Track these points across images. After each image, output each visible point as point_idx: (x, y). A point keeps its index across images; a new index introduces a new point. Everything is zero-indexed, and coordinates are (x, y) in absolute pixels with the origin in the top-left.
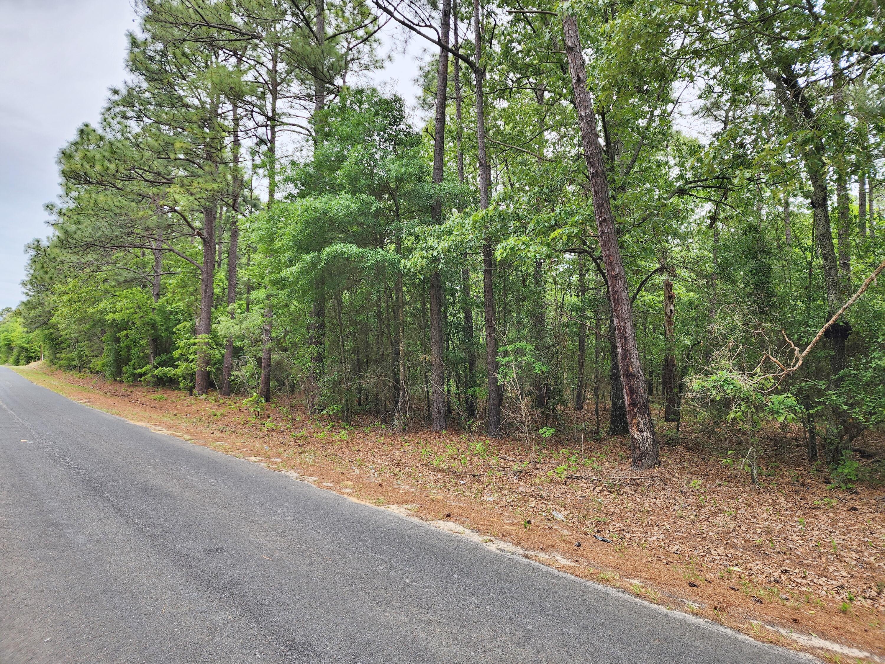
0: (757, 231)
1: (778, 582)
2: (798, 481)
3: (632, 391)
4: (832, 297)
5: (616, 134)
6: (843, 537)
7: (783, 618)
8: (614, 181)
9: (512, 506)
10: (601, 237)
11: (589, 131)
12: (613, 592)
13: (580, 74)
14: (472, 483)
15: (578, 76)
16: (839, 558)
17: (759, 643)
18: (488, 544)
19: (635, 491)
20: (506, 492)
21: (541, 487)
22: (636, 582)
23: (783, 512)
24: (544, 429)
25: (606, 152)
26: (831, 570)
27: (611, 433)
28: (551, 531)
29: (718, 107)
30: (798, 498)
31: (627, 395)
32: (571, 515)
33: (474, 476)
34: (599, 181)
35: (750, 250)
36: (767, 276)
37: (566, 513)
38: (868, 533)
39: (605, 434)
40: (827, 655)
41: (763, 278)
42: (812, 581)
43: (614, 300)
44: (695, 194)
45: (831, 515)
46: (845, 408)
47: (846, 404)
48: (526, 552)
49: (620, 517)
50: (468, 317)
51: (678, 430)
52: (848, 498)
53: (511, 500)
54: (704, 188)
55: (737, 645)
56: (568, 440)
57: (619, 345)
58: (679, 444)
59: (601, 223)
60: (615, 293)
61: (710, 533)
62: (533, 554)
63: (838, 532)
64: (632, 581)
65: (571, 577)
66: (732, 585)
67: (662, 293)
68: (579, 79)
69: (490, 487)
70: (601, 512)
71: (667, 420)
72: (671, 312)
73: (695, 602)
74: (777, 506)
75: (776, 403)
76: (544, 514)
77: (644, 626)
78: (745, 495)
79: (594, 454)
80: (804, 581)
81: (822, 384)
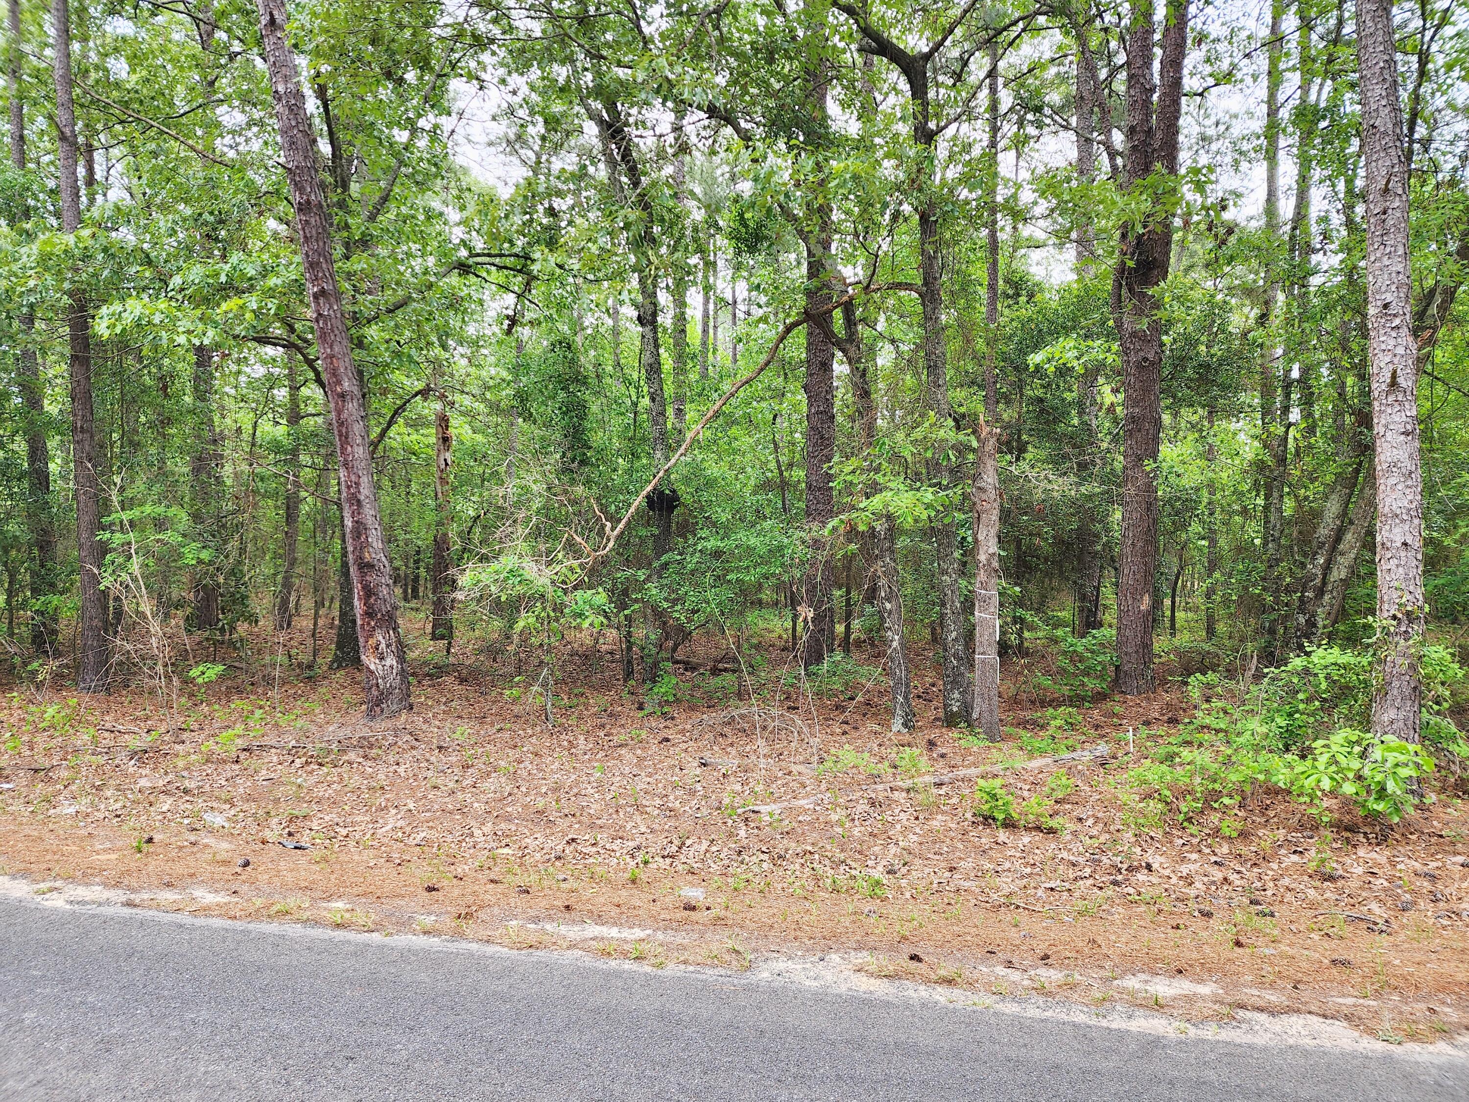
0: (569, 348)
1: (558, 858)
2: (605, 711)
3: (369, 592)
4: (659, 454)
5: (350, 144)
6: (648, 779)
7: (553, 907)
8: (347, 227)
9: (118, 816)
10: (317, 321)
11: (294, 123)
12: (295, 930)
13: (275, 13)
14: (31, 784)
15: (271, 14)
16: (639, 808)
17: (515, 952)
18: (47, 896)
19: (365, 757)
20: (109, 794)
21: (185, 773)
22: (340, 905)
23: (580, 757)
24: (201, 668)
25: (333, 171)
26: (628, 827)
27: (335, 665)
28: (195, 849)
29: (525, 144)
30: (602, 734)
31: (360, 599)
32: (242, 814)
33: (36, 771)
34: (313, 220)
35: (559, 376)
36: (582, 417)
37: (232, 812)
38: (677, 770)
39: (325, 668)
40: (601, 946)
41: (575, 419)
42: (604, 847)
43: (340, 435)
44: (484, 275)
45: (639, 752)
46: (665, 605)
47: (666, 600)
48: (132, 896)
49: (334, 803)
50: (38, 453)
51: (448, 652)
52: (661, 726)
53: (119, 805)
54: (500, 268)
55: (479, 963)
56: (253, 684)
57: (347, 514)
58: (448, 674)
59: (316, 296)
60: (341, 424)
61: (476, 805)
62: (146, 896)
63: (643, 774)
64: (333, 905)
65: (217, 923)
66: (492, 877)
67: (434, 431)
68: (272, 21)
69: (73, 787)
70: (300, 799)
71: (434, 637)
72: (447, 464)
73: (430, 914)
74: (573, 750)
75: (580, 602)
76: (186, 821)
77: (339, 973)
78: (534, 740)
79: (299, 703)
80: (594, 849)
81: (641, 575)
